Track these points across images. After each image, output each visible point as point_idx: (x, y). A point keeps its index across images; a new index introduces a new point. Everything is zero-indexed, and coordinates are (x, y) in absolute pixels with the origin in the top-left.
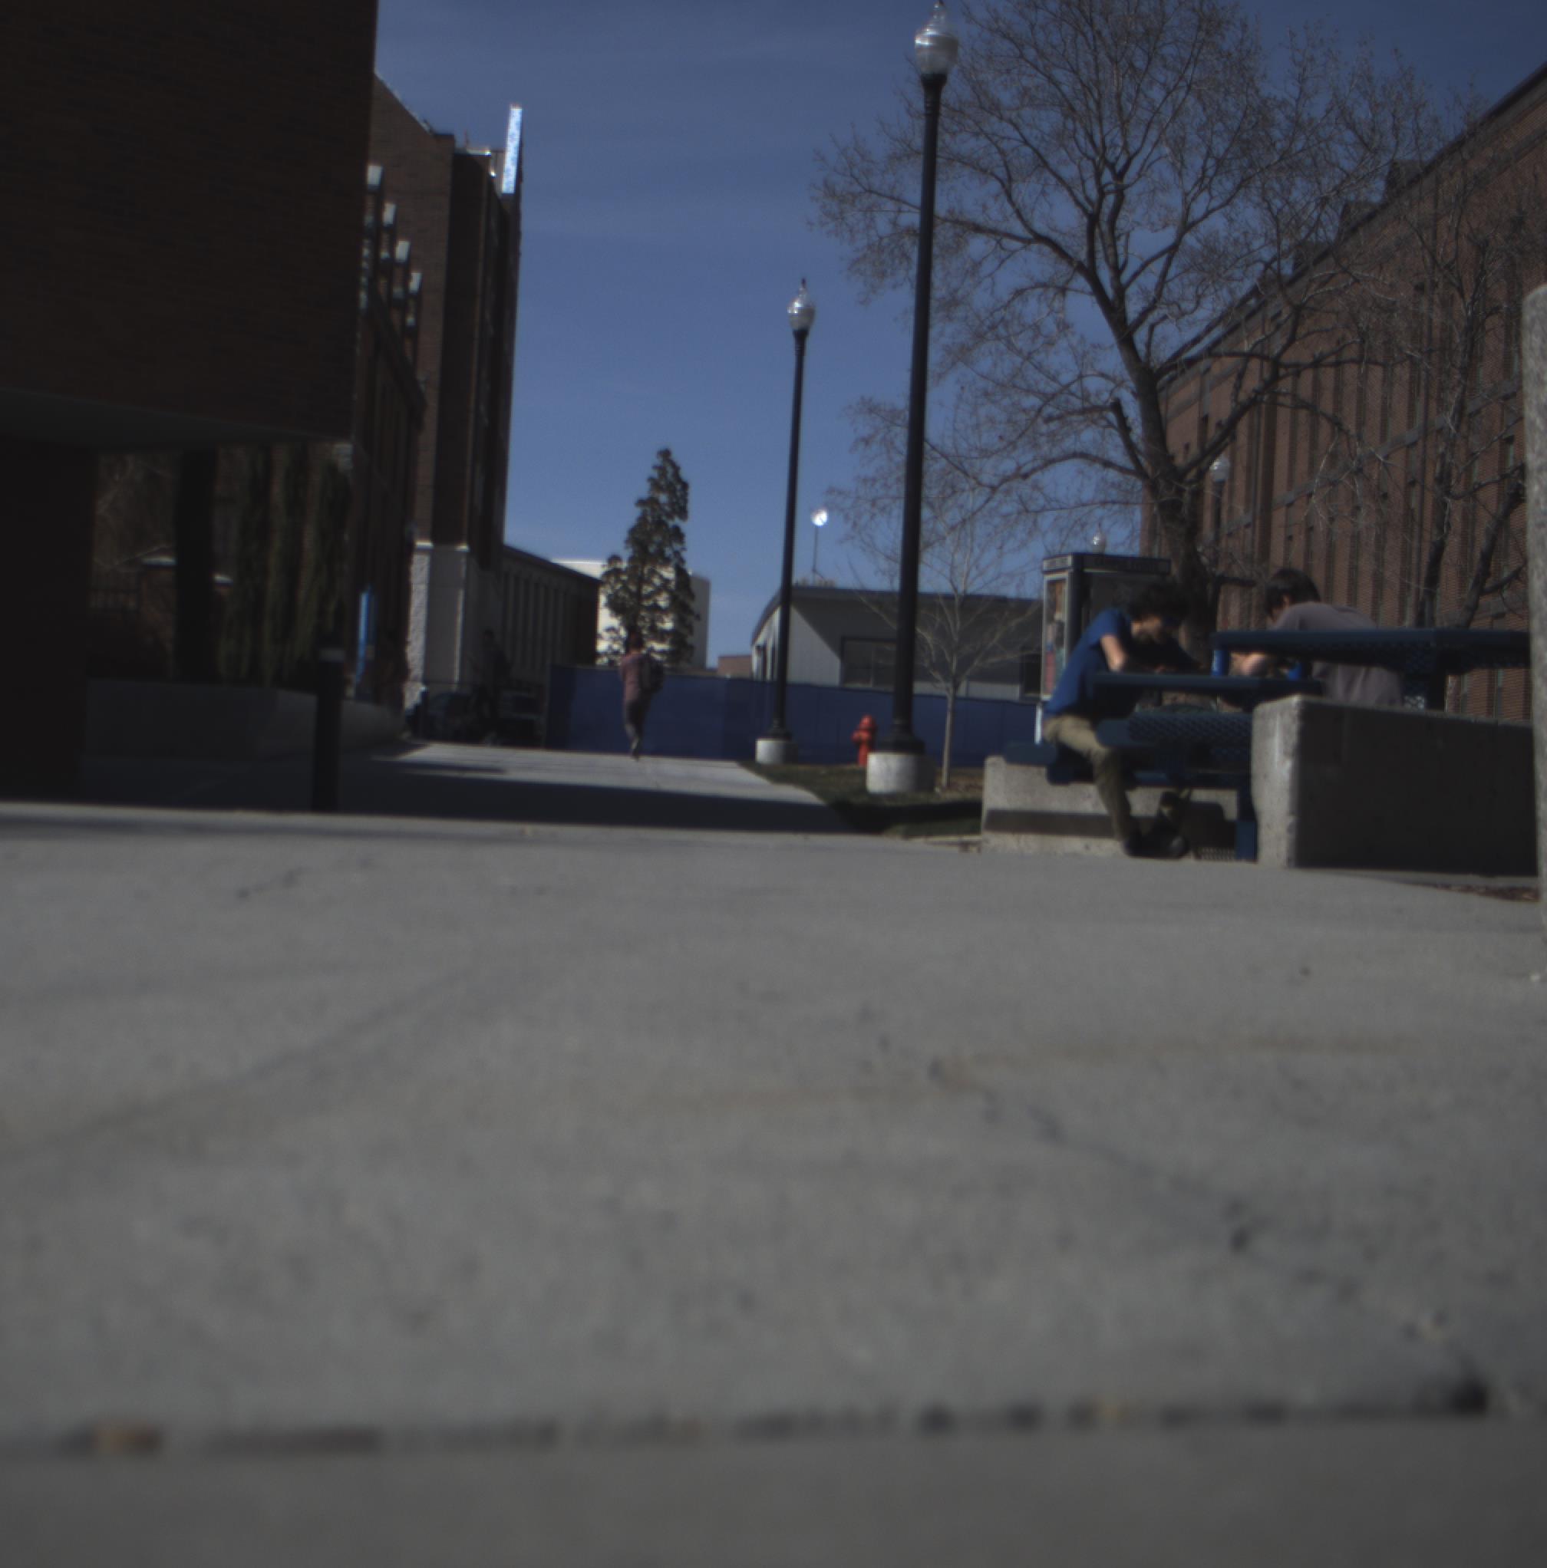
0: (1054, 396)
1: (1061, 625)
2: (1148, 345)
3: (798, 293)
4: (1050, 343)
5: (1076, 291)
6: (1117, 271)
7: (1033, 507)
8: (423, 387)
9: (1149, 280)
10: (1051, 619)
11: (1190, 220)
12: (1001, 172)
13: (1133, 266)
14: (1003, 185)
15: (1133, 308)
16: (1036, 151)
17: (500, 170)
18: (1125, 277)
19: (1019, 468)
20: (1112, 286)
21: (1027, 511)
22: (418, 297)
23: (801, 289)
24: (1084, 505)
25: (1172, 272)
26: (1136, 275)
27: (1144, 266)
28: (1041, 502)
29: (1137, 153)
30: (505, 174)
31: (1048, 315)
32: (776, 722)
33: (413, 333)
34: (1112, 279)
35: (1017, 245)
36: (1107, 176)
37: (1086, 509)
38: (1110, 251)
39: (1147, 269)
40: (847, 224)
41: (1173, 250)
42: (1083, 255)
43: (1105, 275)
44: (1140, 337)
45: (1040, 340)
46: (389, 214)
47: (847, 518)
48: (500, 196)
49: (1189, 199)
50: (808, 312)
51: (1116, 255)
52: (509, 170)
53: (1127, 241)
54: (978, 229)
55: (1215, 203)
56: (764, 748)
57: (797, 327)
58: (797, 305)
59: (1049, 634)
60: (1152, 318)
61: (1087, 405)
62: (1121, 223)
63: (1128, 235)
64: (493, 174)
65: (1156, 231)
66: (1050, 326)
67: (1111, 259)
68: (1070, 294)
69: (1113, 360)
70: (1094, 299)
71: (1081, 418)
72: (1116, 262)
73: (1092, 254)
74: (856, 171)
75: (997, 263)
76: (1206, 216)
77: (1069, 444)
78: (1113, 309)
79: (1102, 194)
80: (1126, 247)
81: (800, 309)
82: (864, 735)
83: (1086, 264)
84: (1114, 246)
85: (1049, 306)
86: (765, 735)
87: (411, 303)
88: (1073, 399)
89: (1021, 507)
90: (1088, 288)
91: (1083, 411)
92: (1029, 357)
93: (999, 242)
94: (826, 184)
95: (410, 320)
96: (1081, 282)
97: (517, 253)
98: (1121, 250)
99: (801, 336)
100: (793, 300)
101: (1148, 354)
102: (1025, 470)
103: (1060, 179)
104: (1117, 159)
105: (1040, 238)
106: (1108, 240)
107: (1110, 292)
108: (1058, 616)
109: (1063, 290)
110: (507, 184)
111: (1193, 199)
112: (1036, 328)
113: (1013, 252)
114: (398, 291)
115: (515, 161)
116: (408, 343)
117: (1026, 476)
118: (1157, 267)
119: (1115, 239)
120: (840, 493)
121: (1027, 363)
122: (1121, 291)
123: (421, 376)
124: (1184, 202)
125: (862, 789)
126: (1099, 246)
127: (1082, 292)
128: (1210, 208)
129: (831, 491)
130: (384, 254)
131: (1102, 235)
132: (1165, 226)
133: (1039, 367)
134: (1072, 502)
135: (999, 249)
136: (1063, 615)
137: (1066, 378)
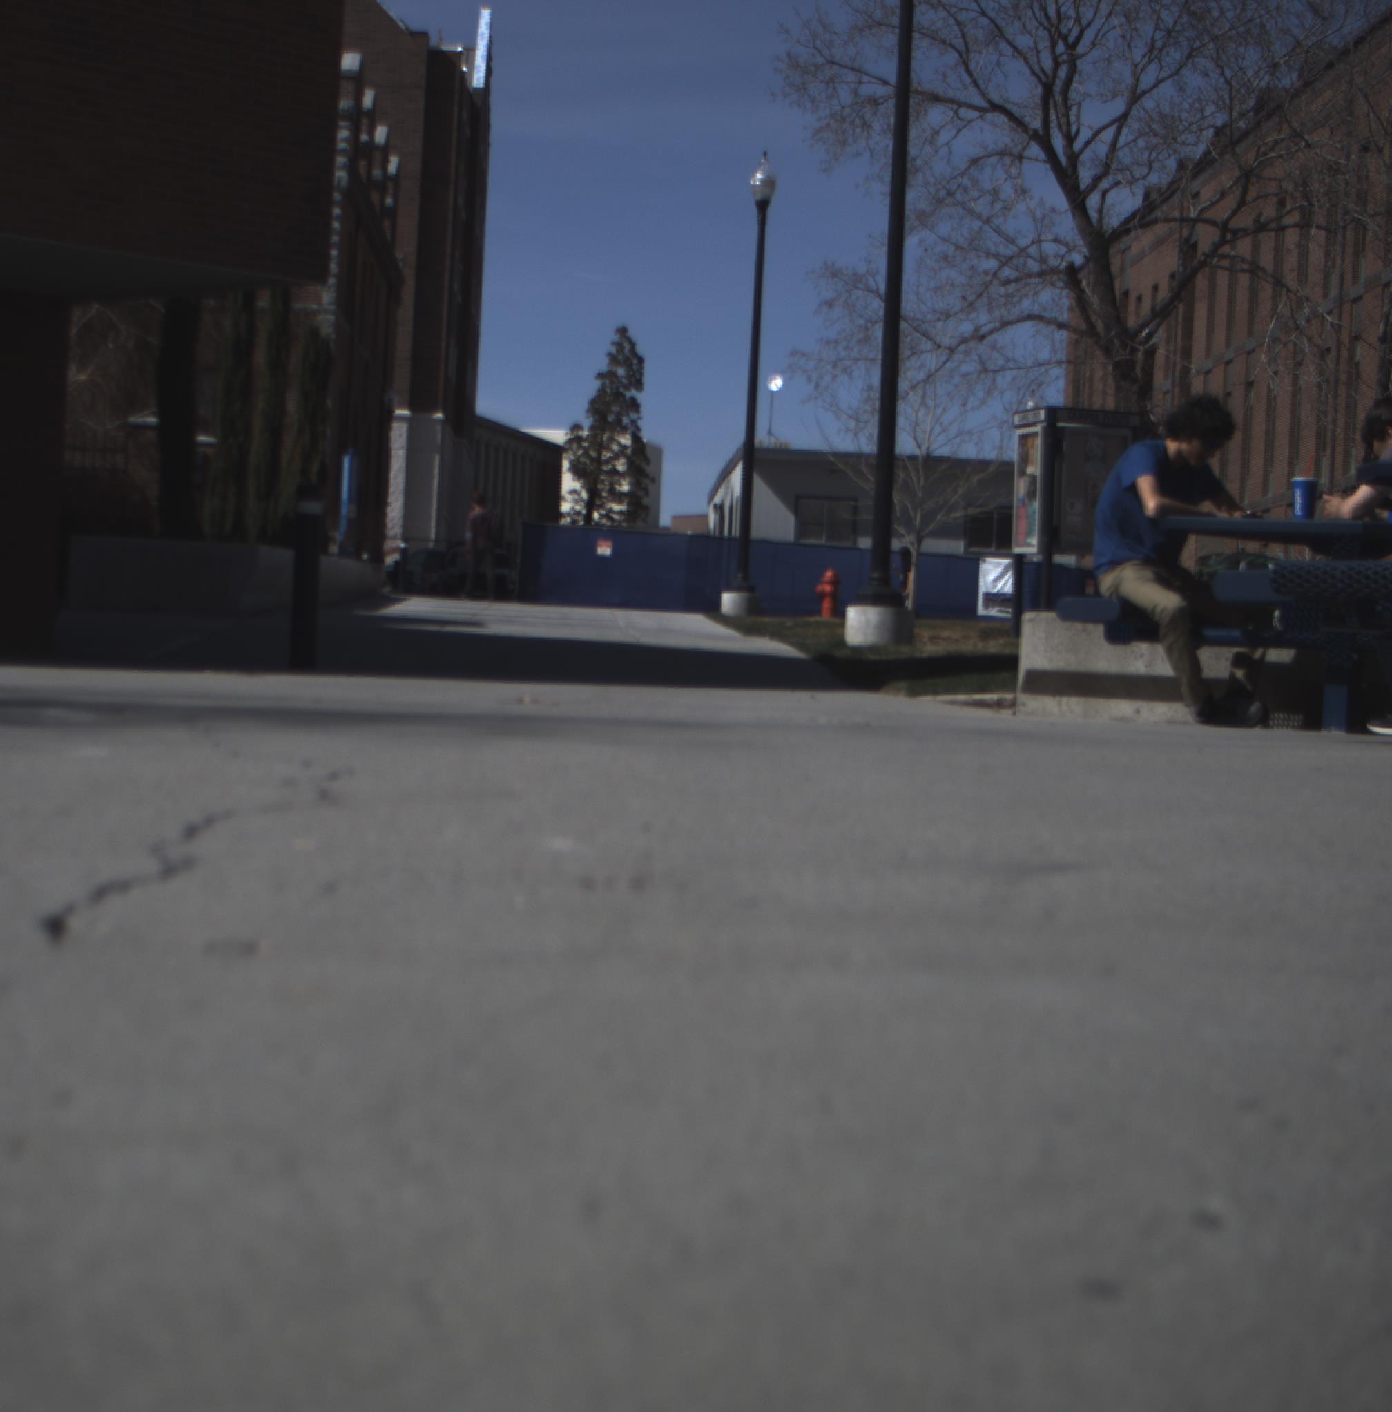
0: (1011, 258)
1: (1033, 479)
2: (1100, 211)
3: (760, 164)
4: (1006, 208)
5: (1030, 159)
6: (1070, 139)
7: (991, 366)
8: (401, 264)
9: (1101, 148)
10: (1023, 473)
11: (1139, 91)
12: (958, 42)
13: (1085, 135)
14: (961, 56)
15: (1085, 176)
16: (992, 21)
17: (471, 66)
18: (1078, 145)
19: (976, 330)
20: (1065, 154)
21: (986, 370)
22: (396, 179)
23: (763, 161)
24: (1040, 365)
25: (1122, 140)
26: (1088, 143)
27: (1096, 134)
28: (1001, 362)
29: (1089, 24)
30: (475, 71)
31: (1006, 180)
32: (739, 575)
33: (392, 213)
34: (1065, 147)
35: (975, 114)
36: (1061, 47)
37: (1043, 369)
38: (1063, 120)
39: (1098, 139)
40: (809, 96)
41: (1122, 120)
42: (1036, 124)
43: (1058, 142)
44: (1093, 201)
45: (998, 205)
46: (368, 99)
47: (809, 379)
48: (471, 91)
49: (1138, 70)
50: (770, 183)
51: (1069, 124)
52: (479, 67)
53: (1079, 111)
54: (936, 99)
55: (1164, 74)
56: (728, 600)
57: (759, 197)
58: (759, 176)
59: (1021, 487)
60: (1104, 184)
61: (1044, 267)
62: (1072, 95)
63: (1079, 105)
64: (465, 69)
65: (1105, 102)
66: (1007, 191)
67: (1064, 128)
68: (1025, 161)
69: (1067, 225)
70: (1048, 166)
71: (1037, 280)
72: (1069, 131)
73: (1046, 122)
74: (818, 43)
75: (954, 131)
76: (1155, 86)
77: (1026, 305)
78: (1066, 176)
79: (1057, 64)
80: (1078, 117)
81: (761, 180)
82: (828, 588)
83: (1041, 133)
84: (1067, 116)
85: (1007, 172)
86: (729, 588)
87: (390, 185)
88: (1030, 262)
89: (979, 367)
90: (1042, 156)
91: (1041, 274)
92: (988, 221)
93: (956, 112)
94: (789, 55)
95: (389, 201)
96: (1035, 150)
97: (487, 145)
98: (1073, 119)
99: (763, 205)
100: (755, 172)
101: (1100, 220)
102: (984, 330)
103: (1015, 48)
104: (1070, 30)
105: (995, 107)
106: (1061, 109)
107: (1063, 160)
108: (1030, 470)
109: (1020, 157)
110: (478, 79)
111: (1143, 70)
112: (995, 193)
113: (970, 121)
114: (377, 173)
115: (485, 58)
116: (387, 224)
117: (983, 337)
118: (1108, 135)
119: (1068, 108)
120: (804, 355)
121: (986, 227)
122: (1074, 158)
123: (399, 255)
124: (1134, 73)
125: (841, 642)
126: (1053, 117)
127: (1036, 160)
128: (1160, 77)
129: (794, 353)
130: (364, 137)
131: (1056, 106)
132: (1114, 97)
133: (998, 231)
134: (1029, 363)
135: (955, 118)
136: (1035, 469)
137: (1023, 242)
